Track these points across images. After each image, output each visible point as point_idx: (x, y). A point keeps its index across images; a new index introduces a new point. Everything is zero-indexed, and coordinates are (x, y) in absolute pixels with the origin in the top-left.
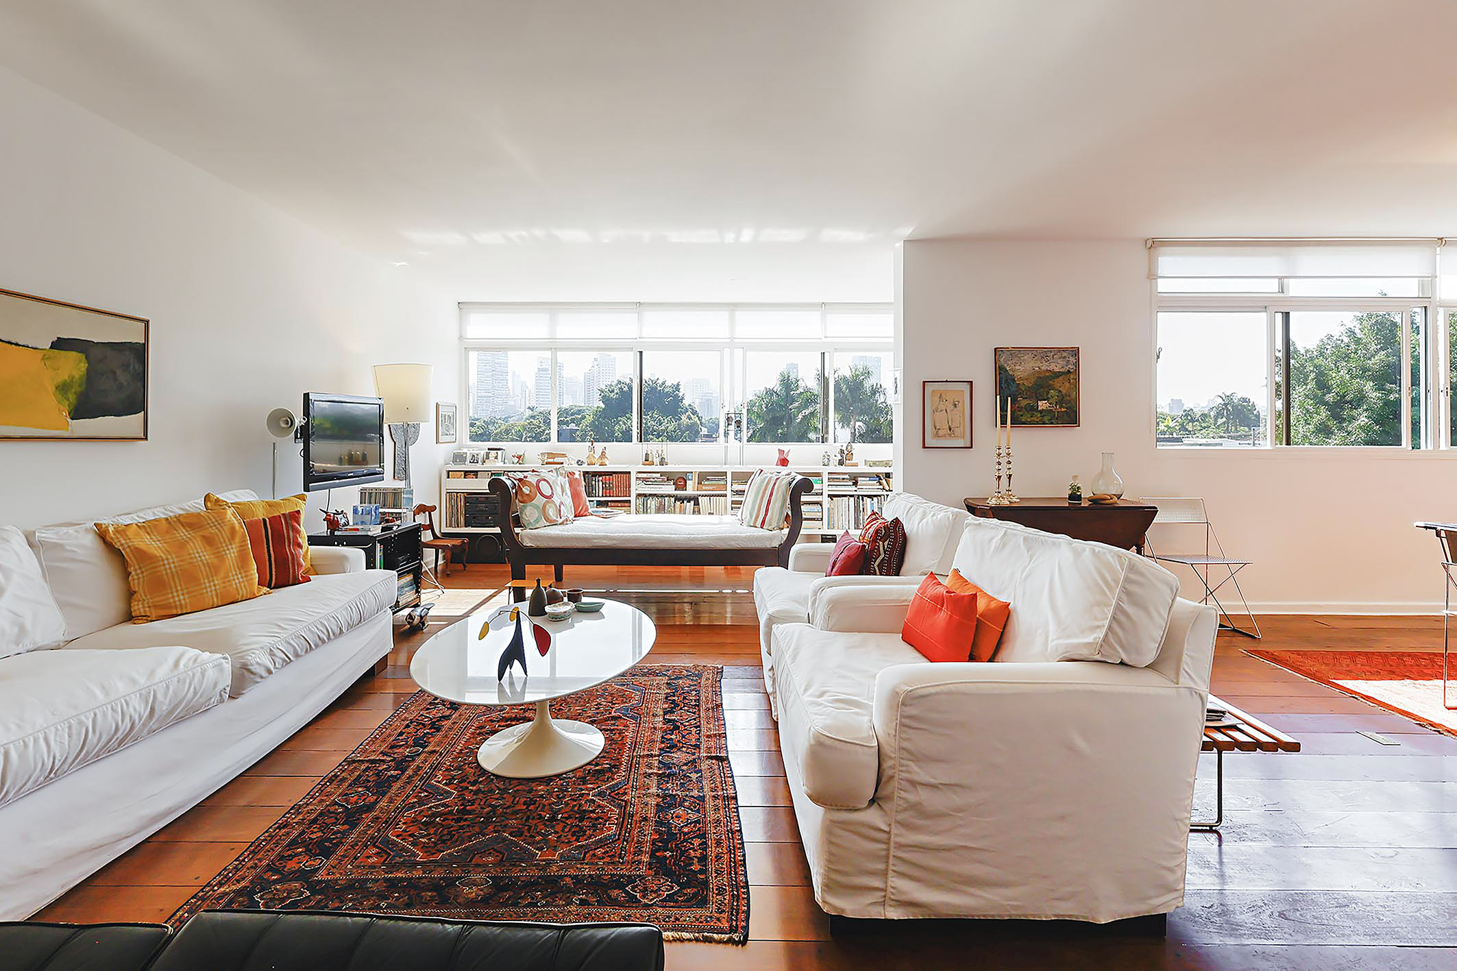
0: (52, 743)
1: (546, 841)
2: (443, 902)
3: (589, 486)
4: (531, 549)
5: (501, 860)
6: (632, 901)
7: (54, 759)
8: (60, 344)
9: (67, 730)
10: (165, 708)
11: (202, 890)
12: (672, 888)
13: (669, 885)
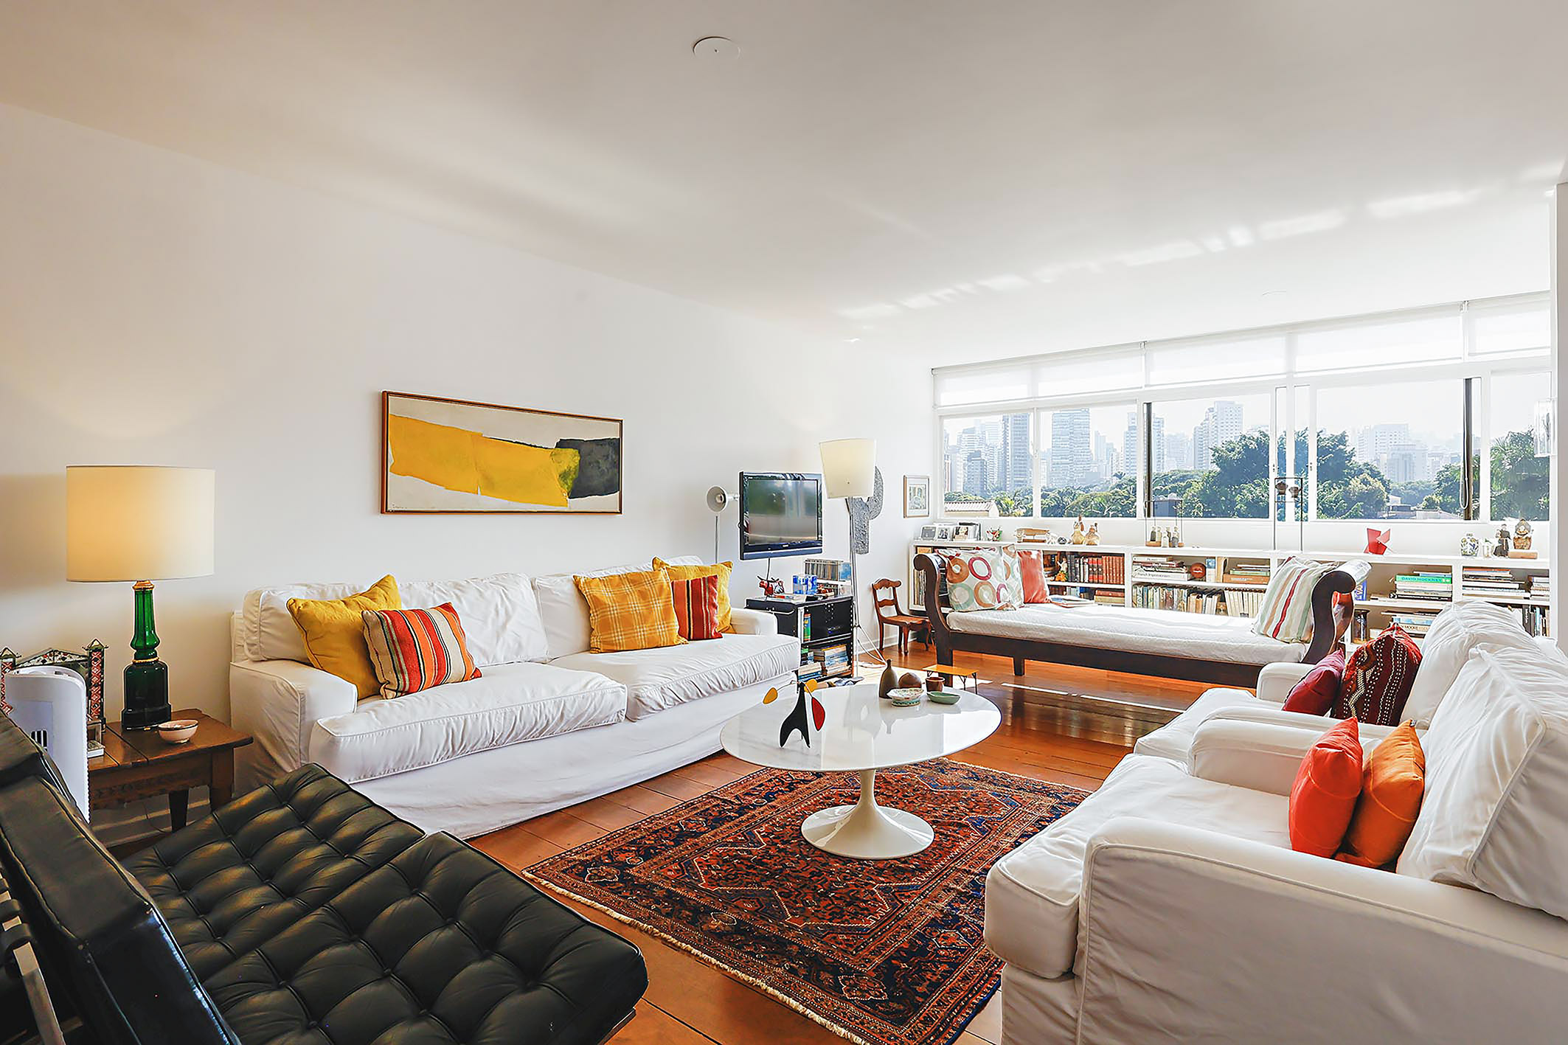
0: (493, 721)
1: (804, 910)
2: (693, 922)
3: (1071, 569)
4: (957, 633)
5: (756, 911)
6: (836, 988)
7: (494, 732)
8: (562, 444)
9: (503, 714)
10: (571, 715)
11: (565, 853)
12: (882, 995)
13: (880, 992)
